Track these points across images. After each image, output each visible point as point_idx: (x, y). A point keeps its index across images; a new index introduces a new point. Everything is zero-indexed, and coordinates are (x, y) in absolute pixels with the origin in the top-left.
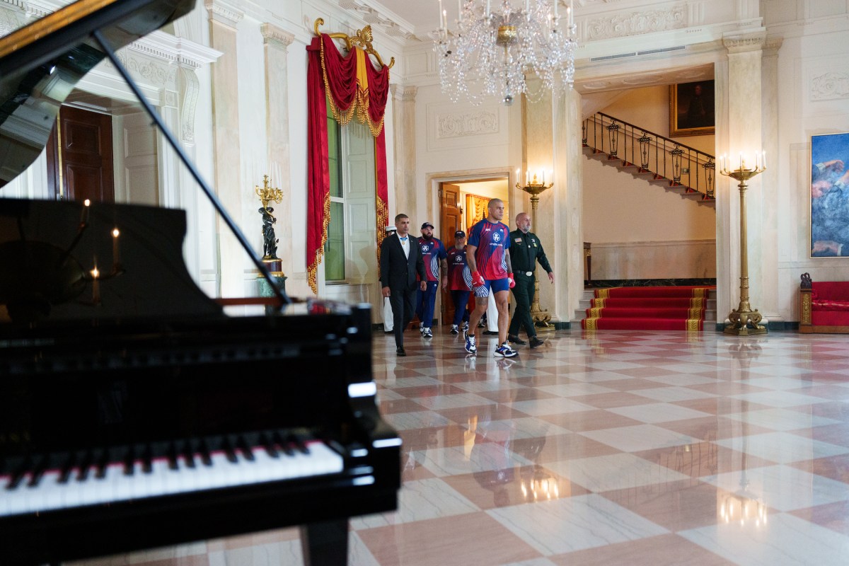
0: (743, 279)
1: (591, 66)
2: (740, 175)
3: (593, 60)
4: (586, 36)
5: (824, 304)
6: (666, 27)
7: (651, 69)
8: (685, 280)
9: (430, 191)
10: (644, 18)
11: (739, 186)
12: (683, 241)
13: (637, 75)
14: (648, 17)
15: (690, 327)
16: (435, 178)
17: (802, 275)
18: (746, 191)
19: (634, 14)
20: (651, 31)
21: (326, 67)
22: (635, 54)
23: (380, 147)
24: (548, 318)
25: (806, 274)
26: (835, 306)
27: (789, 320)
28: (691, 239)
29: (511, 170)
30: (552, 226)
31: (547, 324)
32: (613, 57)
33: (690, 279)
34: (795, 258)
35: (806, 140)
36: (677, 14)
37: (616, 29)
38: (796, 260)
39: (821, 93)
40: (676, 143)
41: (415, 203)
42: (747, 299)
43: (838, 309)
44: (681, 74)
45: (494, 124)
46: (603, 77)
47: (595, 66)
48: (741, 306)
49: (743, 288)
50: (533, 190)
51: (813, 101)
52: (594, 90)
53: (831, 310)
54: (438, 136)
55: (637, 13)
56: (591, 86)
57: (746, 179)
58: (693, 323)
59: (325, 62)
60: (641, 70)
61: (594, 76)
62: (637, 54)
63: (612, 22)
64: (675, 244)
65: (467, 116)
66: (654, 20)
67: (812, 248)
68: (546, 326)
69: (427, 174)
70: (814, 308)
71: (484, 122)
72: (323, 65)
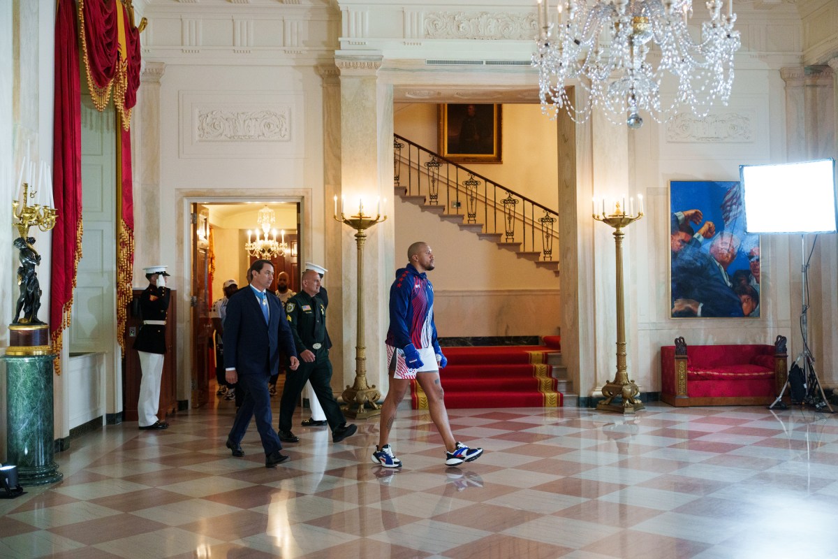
0: (620, 345)
1: (425, 70)
2: (617, 222)
3: (429, 62)
4: (422, 31)
5: (699, 373)
6: (521, 36)
7: (501, 84)
8: (484, 338)
9: (180, 215)
10: (495, 21)
11: (614, 234)
12: (482, 291)
13: (480, 88)
14: (500, 20)
15: (548, 401)
16: (188, 196)
17: (676, 340)
18: (623, 240)
19: (482, 14)
20: (503, 37)
21: (85, 19)
22: (482, 62)
23: (125, 146)
24: (377, 397)
25: (681, 338)
26: (711, 375)
27: (649, 390)
28: (492, 289)
29: (307, 193)
30: (376, 271)
31: (376, 406)
32: (455, 62)
33: (490, 338)
34: (654, 319)
35: (664, 185)
36: (534, 22)
37: (461, 29)
38: (655, 321)
39: (677, 134)
40: (471, 172)
41: (158, 230)
42: (625, 369)
43: (713, 378)
44: (525, 94)
45: (283, 129)
46: (440, 86)
47: (432, 71)
48: (618, 375)
49: (620, 356)
50: (359, 223)
51: (669, 142)
52: (413, 99)
53: (707, 379)
54: (197, 138)
55: (486, 14)
56: (415, 94)
57: (622, 227)
58: (551, 398)
59: (84, 10)
60: (486, 83)
61: (431, 82)
62: (484, 63)
63: (456, 19)
64: (470, 294)
65: (243, 113)
66: (507, 26)
67: (673, 307)
68: (374, 409)
69: (177, 189)
70: (690, 378)
71: (269, 125)
72: (81, 14)
